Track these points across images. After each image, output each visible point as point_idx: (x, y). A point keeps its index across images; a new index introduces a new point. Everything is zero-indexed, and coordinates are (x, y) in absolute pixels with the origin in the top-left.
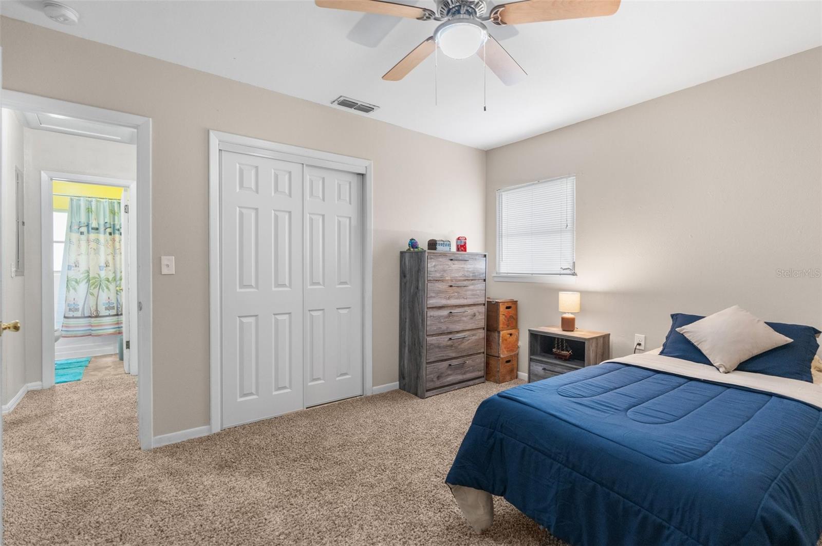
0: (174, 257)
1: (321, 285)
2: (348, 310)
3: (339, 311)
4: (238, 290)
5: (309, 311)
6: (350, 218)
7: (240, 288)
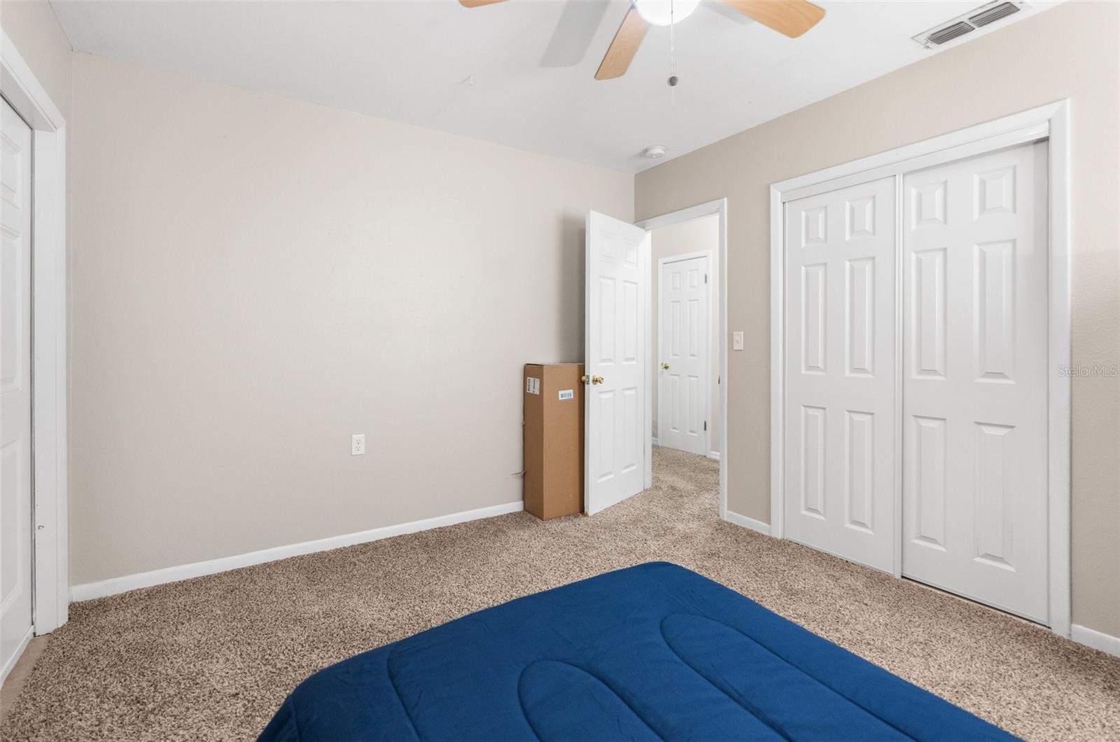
0: (742, 333)
1: (939, 374)
2: (1008, 430)
3: (984, 429)
4: (803, 371)
5: (917, 417)
6: (1014, 241)
7: (807, 370)
